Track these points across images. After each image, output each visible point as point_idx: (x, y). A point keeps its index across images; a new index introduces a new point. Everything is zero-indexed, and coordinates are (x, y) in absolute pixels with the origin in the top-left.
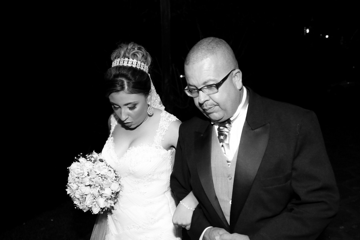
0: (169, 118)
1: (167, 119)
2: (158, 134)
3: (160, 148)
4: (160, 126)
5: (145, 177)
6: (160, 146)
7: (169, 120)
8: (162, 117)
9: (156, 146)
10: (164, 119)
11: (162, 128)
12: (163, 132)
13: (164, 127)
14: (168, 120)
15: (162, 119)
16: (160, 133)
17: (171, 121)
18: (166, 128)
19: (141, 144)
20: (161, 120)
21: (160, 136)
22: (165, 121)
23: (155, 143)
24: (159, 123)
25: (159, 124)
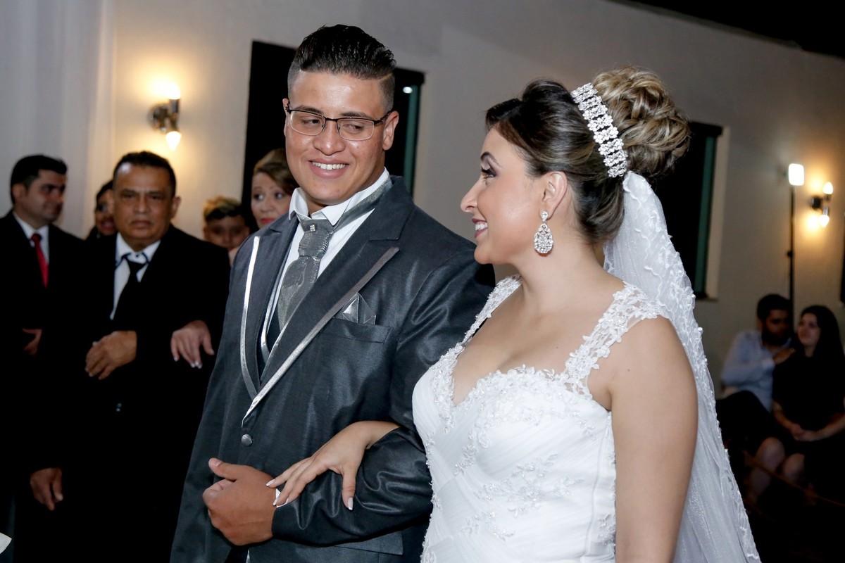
0: (634, 308)
1: (628, 310)
2: (585, 349)
3: (582, 393)
4: (599, 325)
5: (514, 475)
6: (581, 386)
7: (631, 316)
8: (616, 302)
9: (568, 381)
10: (619, 308)
11: (603, 333)
12: (604, 344)
13: (612, 331)
14: (630, 313)
15: (614, 309)
16: (592, 345)
17: (640, 316)
18: (616, 337)
19: (524, 366)
20: (610, 310)
21: (589, 354)
22: (621, 314)
23: (567, 373)
24: (601, 316)
25: (601, 321)
